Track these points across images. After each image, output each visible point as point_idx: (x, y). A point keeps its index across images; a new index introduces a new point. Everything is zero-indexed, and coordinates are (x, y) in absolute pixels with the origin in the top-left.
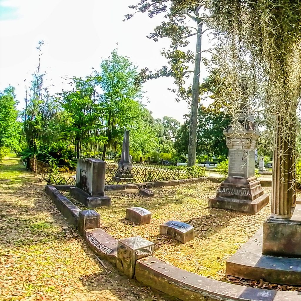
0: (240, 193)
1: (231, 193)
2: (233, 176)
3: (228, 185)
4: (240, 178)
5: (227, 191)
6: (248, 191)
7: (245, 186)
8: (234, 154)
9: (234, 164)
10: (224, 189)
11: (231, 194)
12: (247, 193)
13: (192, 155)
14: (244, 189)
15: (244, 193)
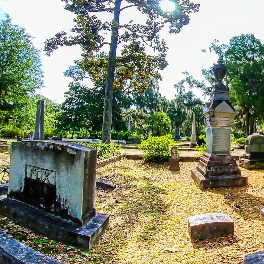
0: (229, 169)
1: (220, 170)
2: (217, 154)
3: (215, 163)
4: (225, 155)
5: (216, 169)
6: (236, 166)
7: (231, 162)
8: (218, 132)
9: (218, 142)
10: (212, 168)
11: (220, 172)
12: (235, 169)
13: (108, 132)
14: (232, 164)
15: (233, 168)
